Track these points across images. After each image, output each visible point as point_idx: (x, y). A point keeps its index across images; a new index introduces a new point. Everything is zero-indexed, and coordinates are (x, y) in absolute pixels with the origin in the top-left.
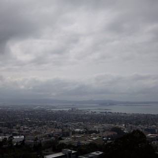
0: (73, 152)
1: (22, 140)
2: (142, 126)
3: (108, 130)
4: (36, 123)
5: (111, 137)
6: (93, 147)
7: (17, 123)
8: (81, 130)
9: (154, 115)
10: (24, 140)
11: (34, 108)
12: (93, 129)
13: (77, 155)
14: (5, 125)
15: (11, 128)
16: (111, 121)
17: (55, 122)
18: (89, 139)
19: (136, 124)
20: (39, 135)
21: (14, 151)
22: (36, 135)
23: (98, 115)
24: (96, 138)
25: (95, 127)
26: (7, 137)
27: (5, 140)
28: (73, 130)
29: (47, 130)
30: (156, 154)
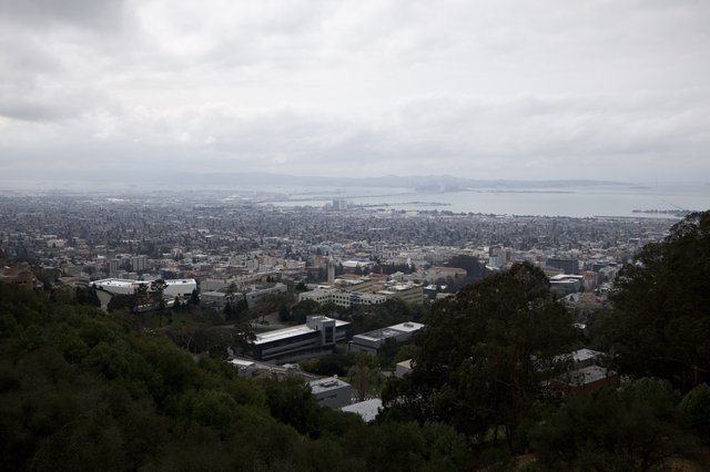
0: (339, 323)
1: (191, 292)
2: (540, 252)
3: (440, 264)
4: (228, 243)
5: (450, 282)
6: (396, 310)
7: (172, 242)
8: (363, 264)
9: (577, 220)
10: (196, 293)
11: (224, 200)
12: (397, 262)
13: (349, 331)
14: (139, 249)
15: (156, 257)
16: (448, 238)
17: (286, 239)
18: (385, 288)
19: (524, 247)
20: (239, 278)
21: (171, 321)
22: (230, 277)
23: (412, 220)
24: (404, 287)
25: (401, 254)
26: (148, 282)
27: (142, 289)
28: (337, 264)
29: (261, 262)
30: (575, 329)
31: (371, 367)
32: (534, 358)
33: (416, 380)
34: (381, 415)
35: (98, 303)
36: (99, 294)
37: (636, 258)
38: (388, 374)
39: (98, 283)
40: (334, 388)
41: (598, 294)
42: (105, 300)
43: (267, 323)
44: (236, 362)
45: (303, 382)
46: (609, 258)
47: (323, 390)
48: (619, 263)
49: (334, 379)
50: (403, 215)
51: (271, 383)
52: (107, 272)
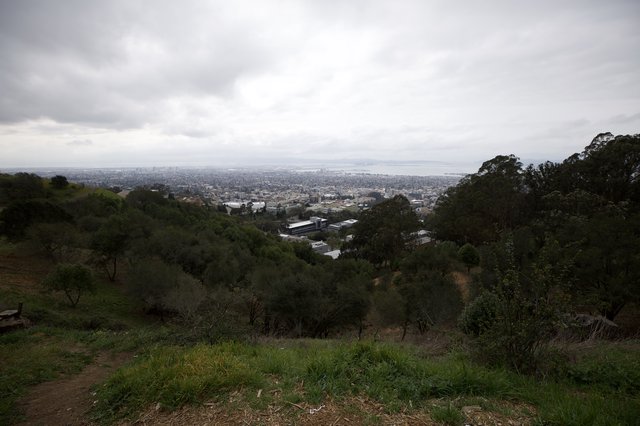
0: (323, 220)
1: (263, 207)
2: (406, 191)
3: (365, 195)
4: (277, 187)
5: (368, 203)
6: (346, 214)
7: (255, 187)
8: (333, 196)
9: (422, 177)
10: (265, 207)
11: (275, 169)
12: (347, 195)
13: (327, 223)
14: (242, 190)
15: (248, 193)
16: (368, 185)
17: (301, 185)
18: (342, 206)
19: (400, 189)
20: (282, 201)
21: (255, 219)
22: (279, 201)
23: (353, 177)
24: (350, 205)
25: (349, 191)
26: (246, 203)
27: (243, 206)
28: (322, 196)
29: (291, 195)
30: (419, 222)
31: (336, 238)
32: (402, 234)
33: (354, 242)
34: (340, 257)
35: (227, 212)
36: (227, 208)
37: (445, 193)
38: (343, 240)
39: (226, 204)
40: (321, 246)
41: (429, 208)
42: (229, 210)
43: (294, 220)
44: (282, 235)
45: (308, 243)
46: (434, 193)
47: (316, 246)
48: (438, 195)
49: (321, 242)
50: (350, 175)
51: (295, 244)
52: (229, 199)
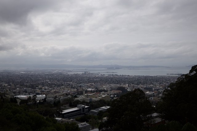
0: (86, 107)
2: (142, 86)
3: (114, 89)
4: (55, 84)
5: (117, 94)
6: (102, 102)
7: (39, 84)
8: (93, 90)
9: (152, 77)
10: (45, 99)
11: (53, 72)
12: (102, 89)
13: (89, 109)
14: (29, 86)
15: (34, 89)
16: (117, 82)
17: (71, 83)
18: (99, 96)
19: (138, 84)
20: (58, 94)
21: (38, 107)
22: (55, 94)
23: (106, 77)
24: (105, 96)
25: (104, 87)
26: (32, 96)
27: (30, 98)
28: (86, 90)
29: (64, 89)
30: (152, 107)
31: (96, 119)
32: (141, 116)
33: (108, 123)
35: (17, 102)
36: (17, 99)
37: (168, 87)
38: (100, 121)
39: (17, 96)
40: (85, 126)
41: (158, 97)
42: (19, 101)
43: (66, 107)
44: (56, 118)
45: (76, 124)
46: (161, 87)
47: (82, 126)
48: (164, 88)
49: (85, 123)
50: (104, 76)
51: (67, 125)
52: (20, 93)
